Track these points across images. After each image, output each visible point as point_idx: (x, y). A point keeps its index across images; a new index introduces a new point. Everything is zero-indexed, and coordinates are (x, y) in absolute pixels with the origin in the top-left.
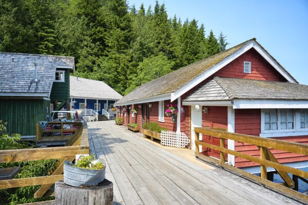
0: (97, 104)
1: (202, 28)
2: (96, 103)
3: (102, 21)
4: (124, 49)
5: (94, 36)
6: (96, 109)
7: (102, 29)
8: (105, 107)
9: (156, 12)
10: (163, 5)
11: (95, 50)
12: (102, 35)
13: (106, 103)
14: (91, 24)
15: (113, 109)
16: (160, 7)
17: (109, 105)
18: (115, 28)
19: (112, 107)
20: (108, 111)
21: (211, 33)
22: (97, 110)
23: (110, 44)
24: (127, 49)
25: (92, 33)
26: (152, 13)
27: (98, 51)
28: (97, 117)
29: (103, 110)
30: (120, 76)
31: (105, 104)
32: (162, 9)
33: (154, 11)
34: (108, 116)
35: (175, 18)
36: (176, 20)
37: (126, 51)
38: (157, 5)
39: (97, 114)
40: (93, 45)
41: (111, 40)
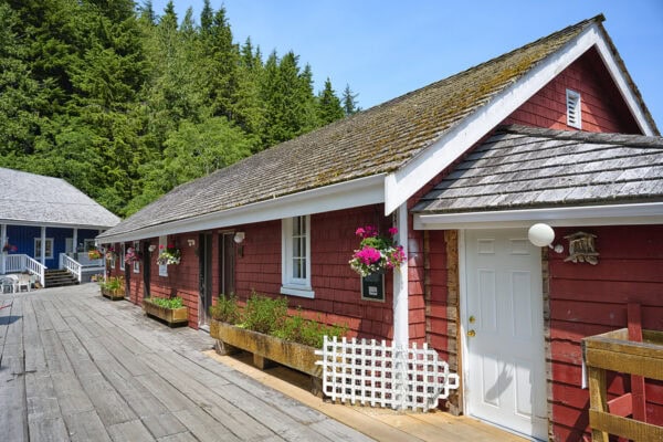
0: (44, 239)
1: (307, 74)
2: (39, 236)
3: (61, 25)
4: (123, 101)
5: (38, 61)
6: (39, 254)
7: (61, 46)
8: (67, 247)
9: (203, 25)
10: (222, 12)
11: (41, 99)
12: (60, 62)
13: (72, 236)
14: (30, 29)
15: (92, 253)
16: (214, 15)
17: (80, 240)
18: (101, 46)
19: (91, 247)
20: (76, 258)
21: (328, 85)
22: (43, 258)
23: (83, 86)
24: (133, 100)
25: (32, 53)
26: (194, 26)
27: (50, 100)
28: (42, 276)
29: (62, 255)
30: (113, 168)
31: (68, 240)
32: (220, 20)
33: (199, 23)
34: (78, 272)
35: (249, 44)
36: (250, 49)
37: (129, 105)
38: (207, 10)
39: (43, 267)
40: (34, 85)
41: (87, 75)
